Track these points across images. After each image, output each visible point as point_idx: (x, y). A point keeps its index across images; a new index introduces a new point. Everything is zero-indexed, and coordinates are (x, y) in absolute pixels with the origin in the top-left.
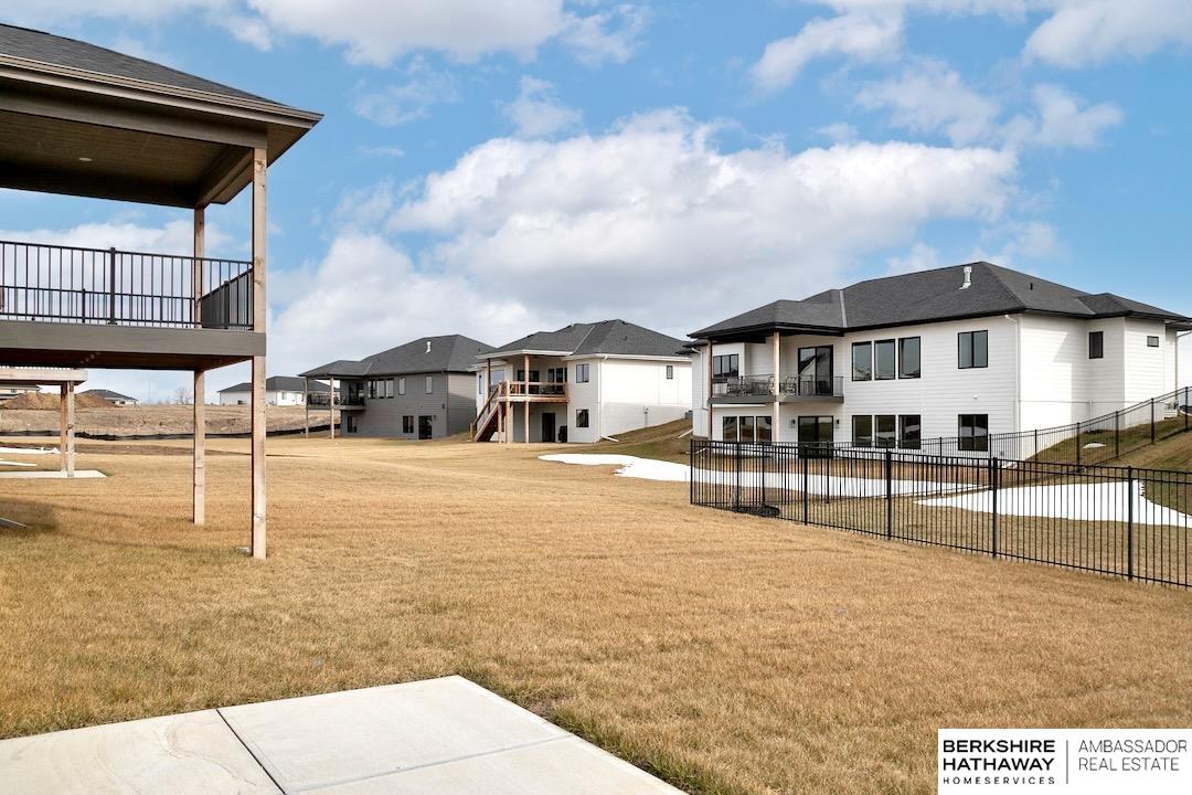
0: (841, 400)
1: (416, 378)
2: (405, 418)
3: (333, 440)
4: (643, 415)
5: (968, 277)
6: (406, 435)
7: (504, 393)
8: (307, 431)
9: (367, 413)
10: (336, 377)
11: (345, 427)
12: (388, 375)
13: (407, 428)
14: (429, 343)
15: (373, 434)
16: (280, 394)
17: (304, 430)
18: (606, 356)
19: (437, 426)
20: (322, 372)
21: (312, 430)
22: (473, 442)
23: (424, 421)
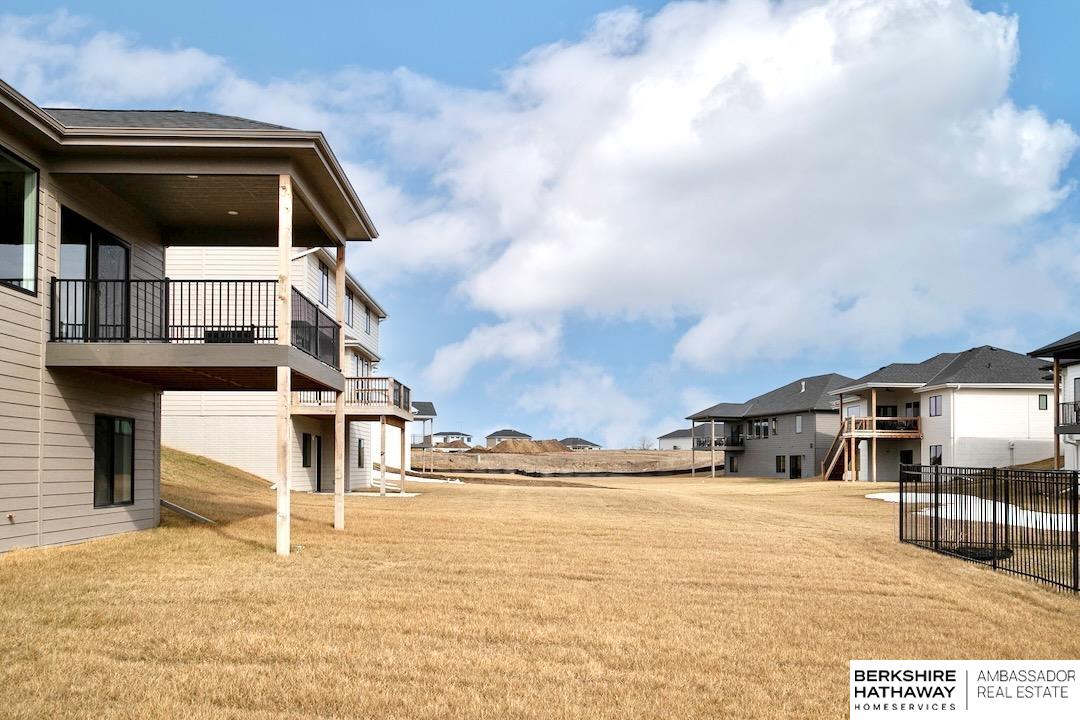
1: (787, 418)
2: (778, 458)
3: (714, 479)
4: (1009, 452)
6: (780, 474)
7: (849, 430)
8: (693, 471)
9: (746, 453)
10: (718, 419)
11: (728, 467)
12: (763, 416)
13: (780, 469)
14: (803, 383)
15: (751, 475)
17: (691, 471)
18: (960, 385)
19: (806, 466)
20: (706, 414)
21: (697, 470)
22: (824, 480)
23: (795, 460)
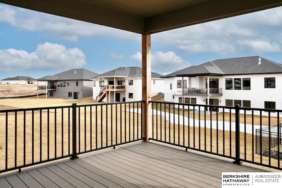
0: (222, 95)
1: (73, 81)
2: (69, 93)
5: (260, 61)
6: (69, 97)
7: (108, 89)
8: (38, 95)
9: (57, 91)
11: (50, 95)
14: (75, 71)
15: (58, 97)
16: (20, 81)
17: (36, 95)
18: (139, 78)
19: (79, 96)
20: (43, 79)
21: (39, 95)
23: (75, 94)
